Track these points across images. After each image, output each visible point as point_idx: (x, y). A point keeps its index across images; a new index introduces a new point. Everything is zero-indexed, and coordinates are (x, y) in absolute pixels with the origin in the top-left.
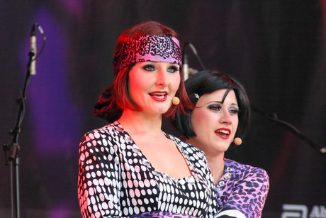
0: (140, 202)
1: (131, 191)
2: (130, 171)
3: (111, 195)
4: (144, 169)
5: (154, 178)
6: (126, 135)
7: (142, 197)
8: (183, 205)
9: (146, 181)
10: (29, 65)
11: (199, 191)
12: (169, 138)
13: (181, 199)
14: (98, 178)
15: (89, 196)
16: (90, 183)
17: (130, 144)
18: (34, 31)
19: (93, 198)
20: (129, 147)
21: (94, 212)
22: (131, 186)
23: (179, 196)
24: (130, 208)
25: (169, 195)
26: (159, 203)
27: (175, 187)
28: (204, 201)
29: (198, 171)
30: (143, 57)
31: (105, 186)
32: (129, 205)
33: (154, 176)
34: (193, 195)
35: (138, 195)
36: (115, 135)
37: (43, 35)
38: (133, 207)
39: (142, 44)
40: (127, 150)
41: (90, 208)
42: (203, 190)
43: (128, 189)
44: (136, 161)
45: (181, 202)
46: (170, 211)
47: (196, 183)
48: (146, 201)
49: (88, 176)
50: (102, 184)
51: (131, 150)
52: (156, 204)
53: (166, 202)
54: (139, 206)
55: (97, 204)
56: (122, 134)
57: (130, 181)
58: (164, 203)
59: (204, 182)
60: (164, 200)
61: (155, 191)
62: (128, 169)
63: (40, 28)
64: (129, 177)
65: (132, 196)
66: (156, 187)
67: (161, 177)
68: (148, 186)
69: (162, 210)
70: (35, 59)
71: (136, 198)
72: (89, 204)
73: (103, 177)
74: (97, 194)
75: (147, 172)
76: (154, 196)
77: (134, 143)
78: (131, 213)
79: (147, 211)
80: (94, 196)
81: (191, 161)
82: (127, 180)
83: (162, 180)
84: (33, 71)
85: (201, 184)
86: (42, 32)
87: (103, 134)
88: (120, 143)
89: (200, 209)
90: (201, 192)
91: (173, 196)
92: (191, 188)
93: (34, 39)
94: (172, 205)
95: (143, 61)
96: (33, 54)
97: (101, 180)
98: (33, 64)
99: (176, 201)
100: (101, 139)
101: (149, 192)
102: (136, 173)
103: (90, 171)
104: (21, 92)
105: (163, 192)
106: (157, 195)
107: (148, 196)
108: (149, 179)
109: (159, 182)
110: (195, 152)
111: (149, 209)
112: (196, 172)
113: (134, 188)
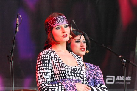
0: (59, 76)
1: (56, 72)
2: (56, 65)
3: (46, 76)
4: (60, 64)
5: (64, 67)
6: (54, 52)
7: (60, 74)
8: (74, 76)
9: (61, 68)
10: (16, 28)
11: (80, 71)
12: (70, 53)
13: (74, 74)
14: (42, 69)
15: (38, 76)
16: (39, 72)
17: (56, 55)
18: (18, 16)
19: (39, 77)
20: (55, 56)
21: (39, 82)
22: (56, 70)
23: (73, 73)
24: (56, 78)
25: (70, 73)
26: (66, 76)
27: (72, 70)
28: (82, 74)
29: (80, 64)
30: (55, 25)
31: (44, 73)
32: (55, 77)
33: (64, 66)
34: (78, 72)
35: (59, 73)
36: (50, 52)
37: (21, 18)
38: (57, 77)
39: (53, 21)
40: (55, 58)
41: (38, 81)
42: (82, 71)
43: (55, 71)
44: (58, 61)
45: (74, 75)
46: (70, 78)
47: (79, 68)
48: (61, 75)
49: (38, 69)
50: (43, 72)
51: (56, 57)
52: (65, 76)
53: (69, 75)
54: (59, 77)
55: (41, 79)
56: (53, 52)
57: (55, 69)
58: (68, 76)
59: (82, 68)
60: (68, 75)
61: (64, 72)
62: (55, 64)
63: (20, 15)
64: (55, 67)
65: (57, 74)
66: (65, 70)
67: (66, 67)
68: (62, 70)
69: (67, 78)
70: (18, 26)
71: (58, 74)
72: (38, 79)
73: (43, 69)
74: (41, 76)
75: (62, 65)
76: (64, 73)
77: (57, 55)
78: (56, 80)
79: (62, 78)
80: (40, 76)
81: (78, 61)
82: (54, 68)
83: (67, 68)
84: (18, 31)
85: (81, 69)
86: (21, 17)
87: (46, 52)
88: (52, 55)
89: (81, 77)
90: (81, 72)
91: (71, 73)
92: (78, 70)
93: (18, 19)
94: (71, 76)
95: (55, 26)
96: (18, 25)
97: (43, 70)
98: (18, 28)
99: (72, 75)
100: (45, 54)
101: (62, 72)
102: (58, 66)
103: (39, 67)
104: (14, 38)
105: (67, 72)
106: (65, 73)
107: (62, 73)
108: (62, 67)
109: (66, 68)
110: (79, 58)
111: (63, 78)
112: (79, 65)
113: (57, 71)
